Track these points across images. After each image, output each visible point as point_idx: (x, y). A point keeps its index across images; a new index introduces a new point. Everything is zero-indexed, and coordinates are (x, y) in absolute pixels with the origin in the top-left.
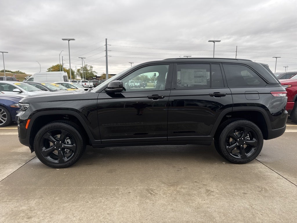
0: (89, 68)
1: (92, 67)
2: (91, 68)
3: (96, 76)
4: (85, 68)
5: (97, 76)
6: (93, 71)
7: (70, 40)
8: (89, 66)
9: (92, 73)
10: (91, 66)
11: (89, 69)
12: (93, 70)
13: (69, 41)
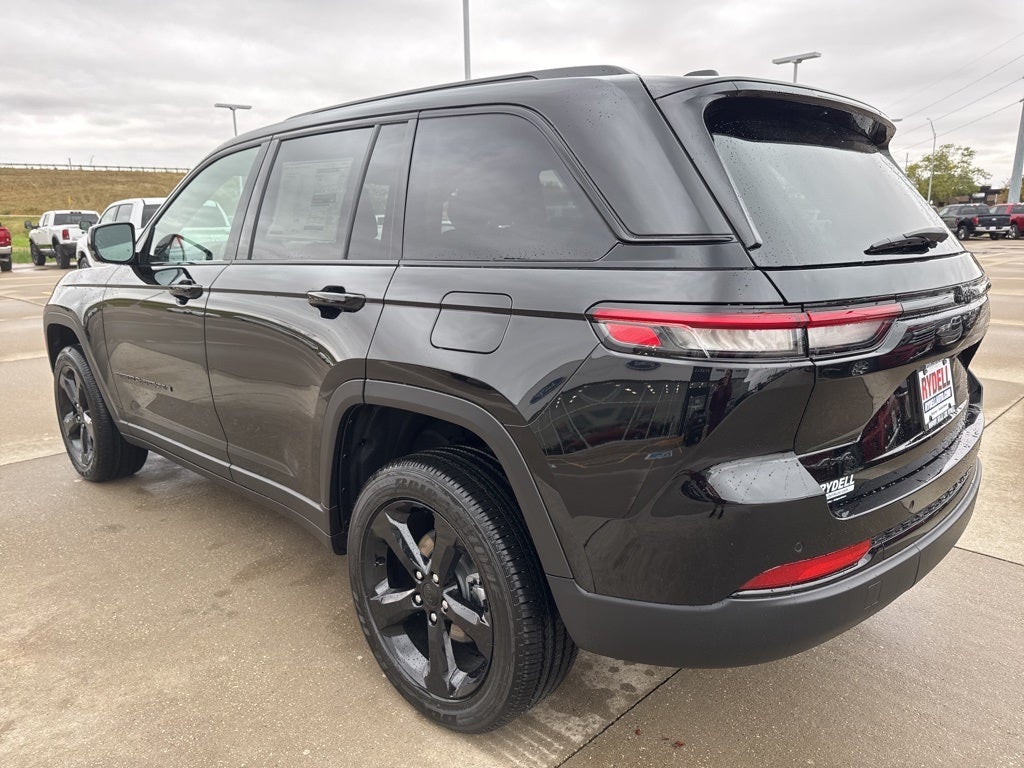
0: (955, 158)
1: (971, 154)
2: (965, 159)
3: (986, 189)
4: (939, 161)
5: (993, 188)
6: (971, 168)
7: (799, 61)
8: (958, 149)
9: (965, 178)
10: (967, 149)
11: (956, 162)
12: (976, 162)
13: (795, 63)
